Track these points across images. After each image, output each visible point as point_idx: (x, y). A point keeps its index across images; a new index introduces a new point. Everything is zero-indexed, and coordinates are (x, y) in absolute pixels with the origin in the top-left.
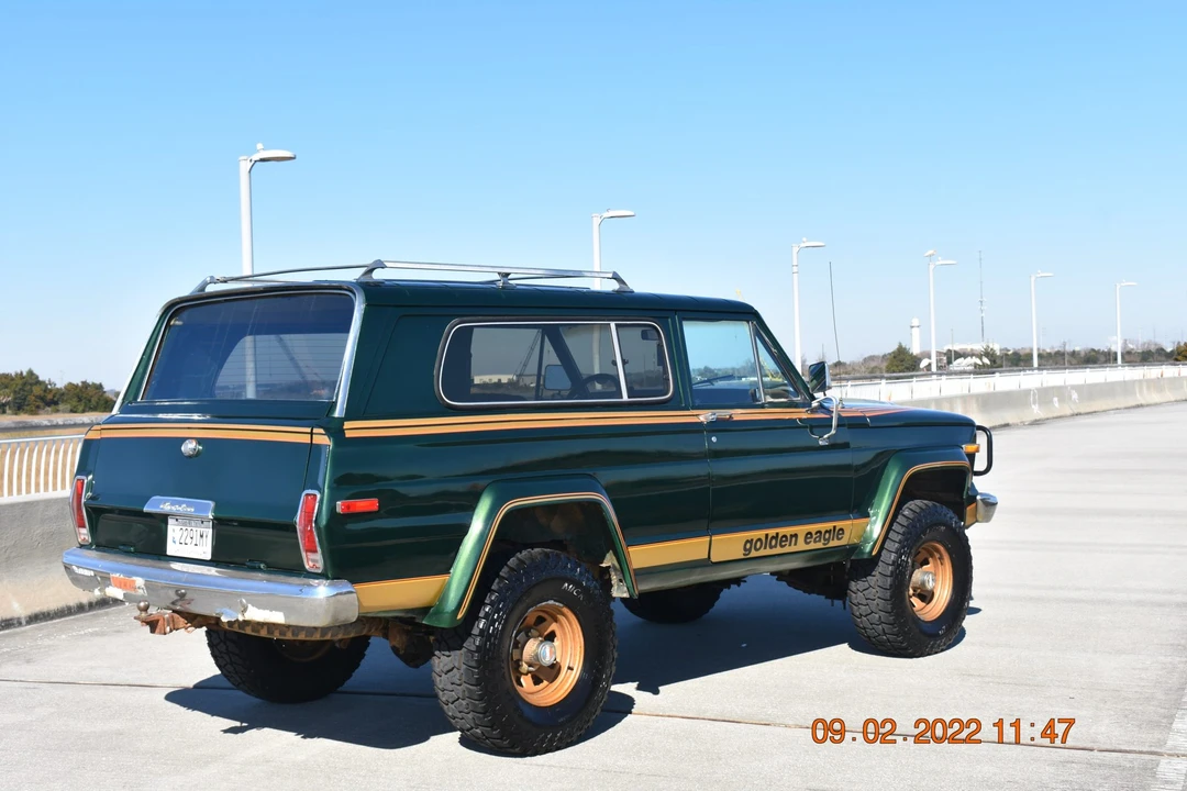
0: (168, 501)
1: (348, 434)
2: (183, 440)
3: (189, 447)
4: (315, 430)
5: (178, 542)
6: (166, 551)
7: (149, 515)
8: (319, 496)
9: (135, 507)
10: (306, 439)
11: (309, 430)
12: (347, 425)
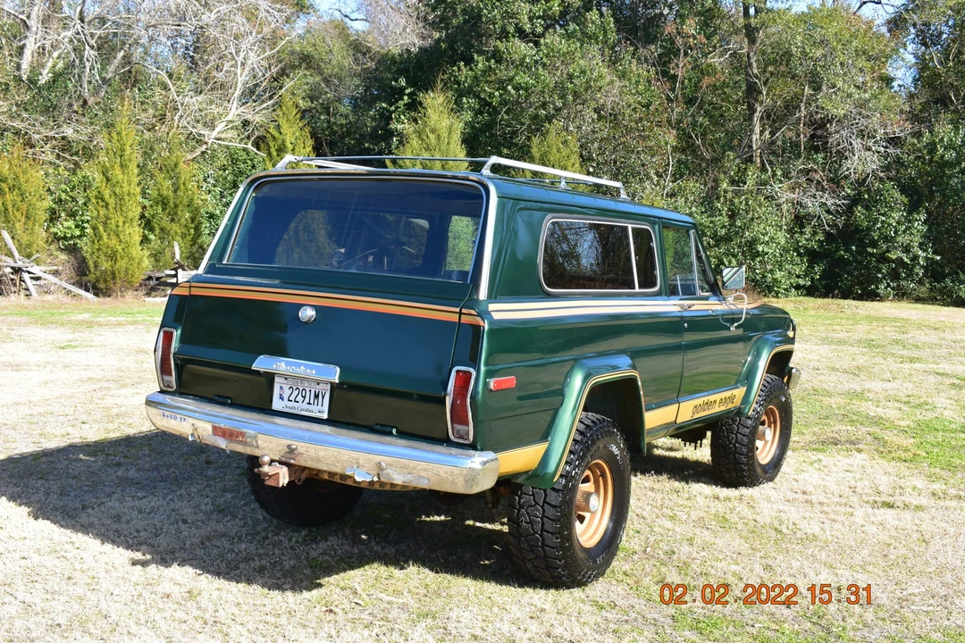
0: (283, 361)
1: (496, 316)
2: (301, 306)
3: (308, 313)
4: (464, 311)
5: (286, 399)
6: (271, 406)
7: (257, 373)
8: (474, 373)
9: (243, 364)
10: (455, 318)
11: (458, 310)
12: (492, 307)
